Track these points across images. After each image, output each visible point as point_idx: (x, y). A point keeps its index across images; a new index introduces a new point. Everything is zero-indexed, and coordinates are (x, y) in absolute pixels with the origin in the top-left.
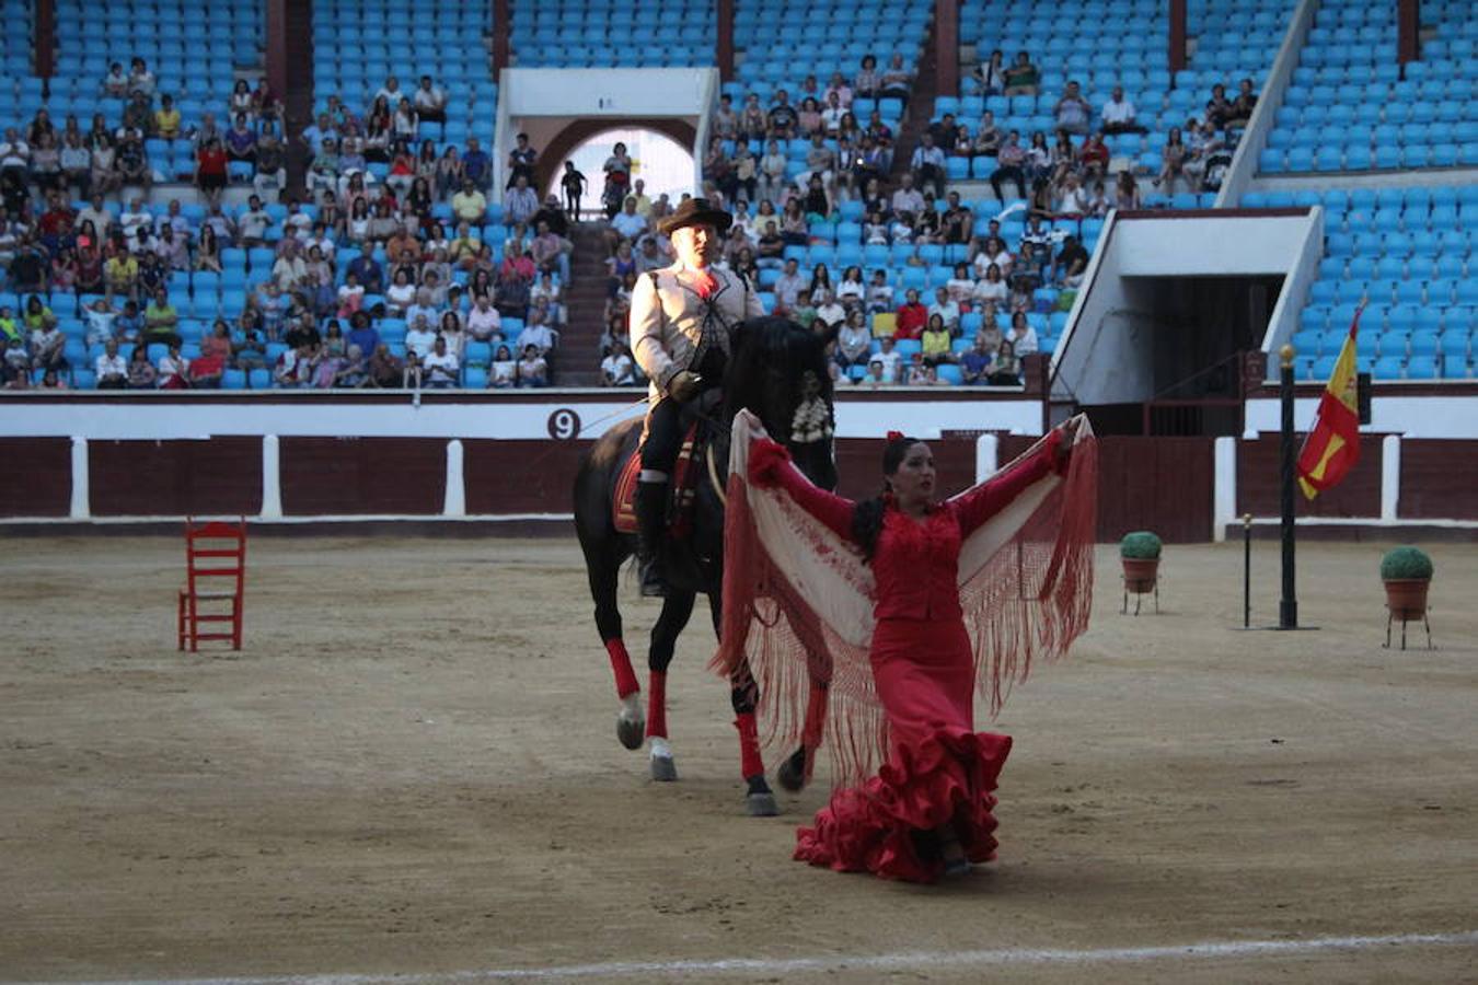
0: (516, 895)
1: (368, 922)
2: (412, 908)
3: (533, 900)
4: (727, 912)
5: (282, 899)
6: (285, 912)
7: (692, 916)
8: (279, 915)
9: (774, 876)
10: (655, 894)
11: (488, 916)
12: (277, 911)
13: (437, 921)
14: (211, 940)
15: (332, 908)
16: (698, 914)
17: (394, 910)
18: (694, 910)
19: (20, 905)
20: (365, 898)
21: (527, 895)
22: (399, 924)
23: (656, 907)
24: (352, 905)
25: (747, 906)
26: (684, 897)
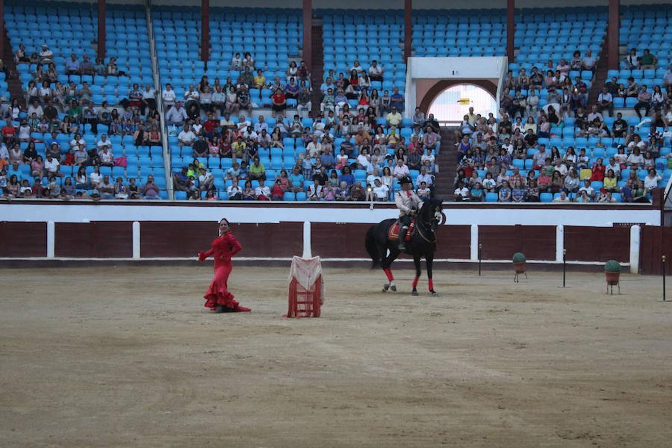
0: (493, 429)
1: (431, 439)
2: (447, 433)
3: (502, 431)
4: (594, 439)
5: (388, 428)
6: (392, 433)
7: (577, 440)
8: (389, 435)
10: (557, 430)
11: (484, 438)
12: (389, 433)
13: (462, 439)
14: (363, 444)
15: (412, 432)
16: (581, 440)
17: (440, 434)
18: (578, 438)
19: (271, 427)
20: (424, 428)
21: (498, 429)
22: (445, 440)
23: (560, 436)
24: (420, 431)
25: (603, 437)
26: (571, 432)
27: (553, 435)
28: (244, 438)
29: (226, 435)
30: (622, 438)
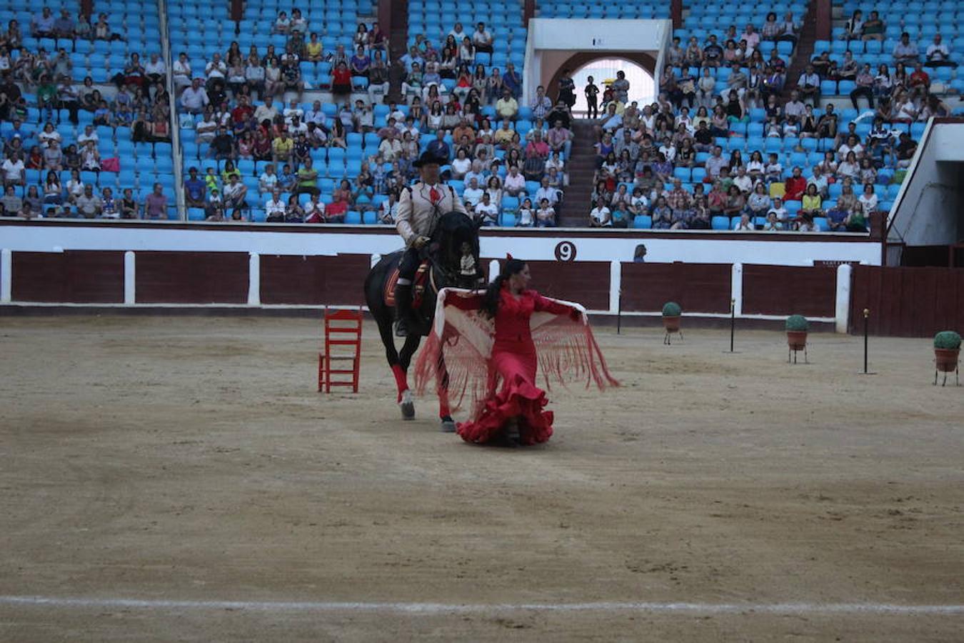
0: (538, 556)
1: (445, 571)
2: (471, 563)
3: (550, 560)
4: (675, 573)
5: (389, 554)
6: (391, 562)
7: (652, 574)
8: (387, 564)
9: (705, 550)
10: (628, 559)
11: (520, 569)
12: (386, 561)
13: (488, 571)
14: (345, 578)
15: (421, 561)
16: (656, 574)
17: (460, 564)
18: (654, 570)
19: (223, 552)
20: (441, 555)
21: (544, 557)
22: (463, 572)
23: (629, 568)
24: (434, 559)
25: (689, 569)
26: (647, 562)
27: (620, 566)
29: (155, 562)
30: (716, 570)
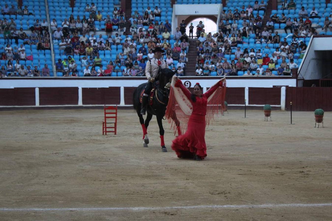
0: (179, 190)
1: (146, 196)
2: (155, 193)
3: (182, 191)
4: (226, 195)
5: (127, 190)
6: (128, 193)
7: (218, 195)
8: (126, 194)
9: (236, 186)
10: (210, 190)
13: (161, 195)
14: (112, 199)
15: (138, 192)
16: (220, 195)
17: (151, 193)
18: (219, 194)
19: (69, 191)
20: (145, 190)
22: (153, 196)
23: (210, 193)
24: (142, 192)
25: (231, 193)
26: (216, 191)
27: (207, 193)
28: (53, 196)
29: (45, 195)
30: (240, 193)
